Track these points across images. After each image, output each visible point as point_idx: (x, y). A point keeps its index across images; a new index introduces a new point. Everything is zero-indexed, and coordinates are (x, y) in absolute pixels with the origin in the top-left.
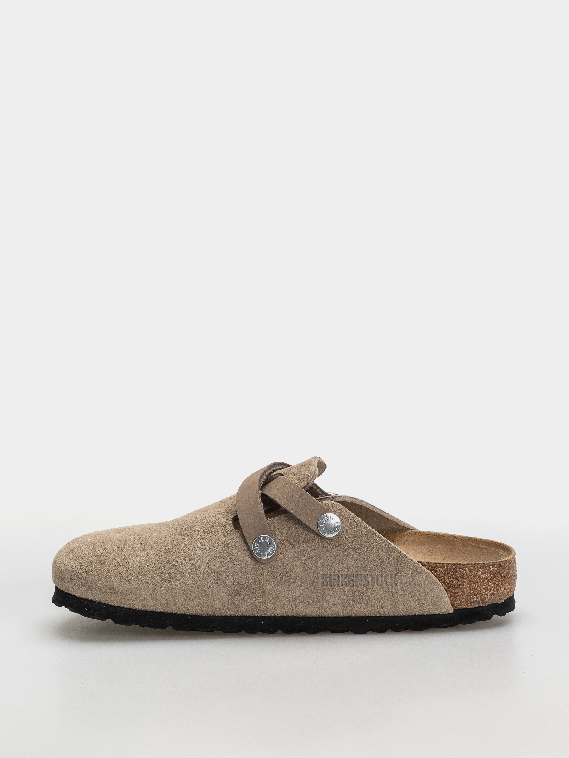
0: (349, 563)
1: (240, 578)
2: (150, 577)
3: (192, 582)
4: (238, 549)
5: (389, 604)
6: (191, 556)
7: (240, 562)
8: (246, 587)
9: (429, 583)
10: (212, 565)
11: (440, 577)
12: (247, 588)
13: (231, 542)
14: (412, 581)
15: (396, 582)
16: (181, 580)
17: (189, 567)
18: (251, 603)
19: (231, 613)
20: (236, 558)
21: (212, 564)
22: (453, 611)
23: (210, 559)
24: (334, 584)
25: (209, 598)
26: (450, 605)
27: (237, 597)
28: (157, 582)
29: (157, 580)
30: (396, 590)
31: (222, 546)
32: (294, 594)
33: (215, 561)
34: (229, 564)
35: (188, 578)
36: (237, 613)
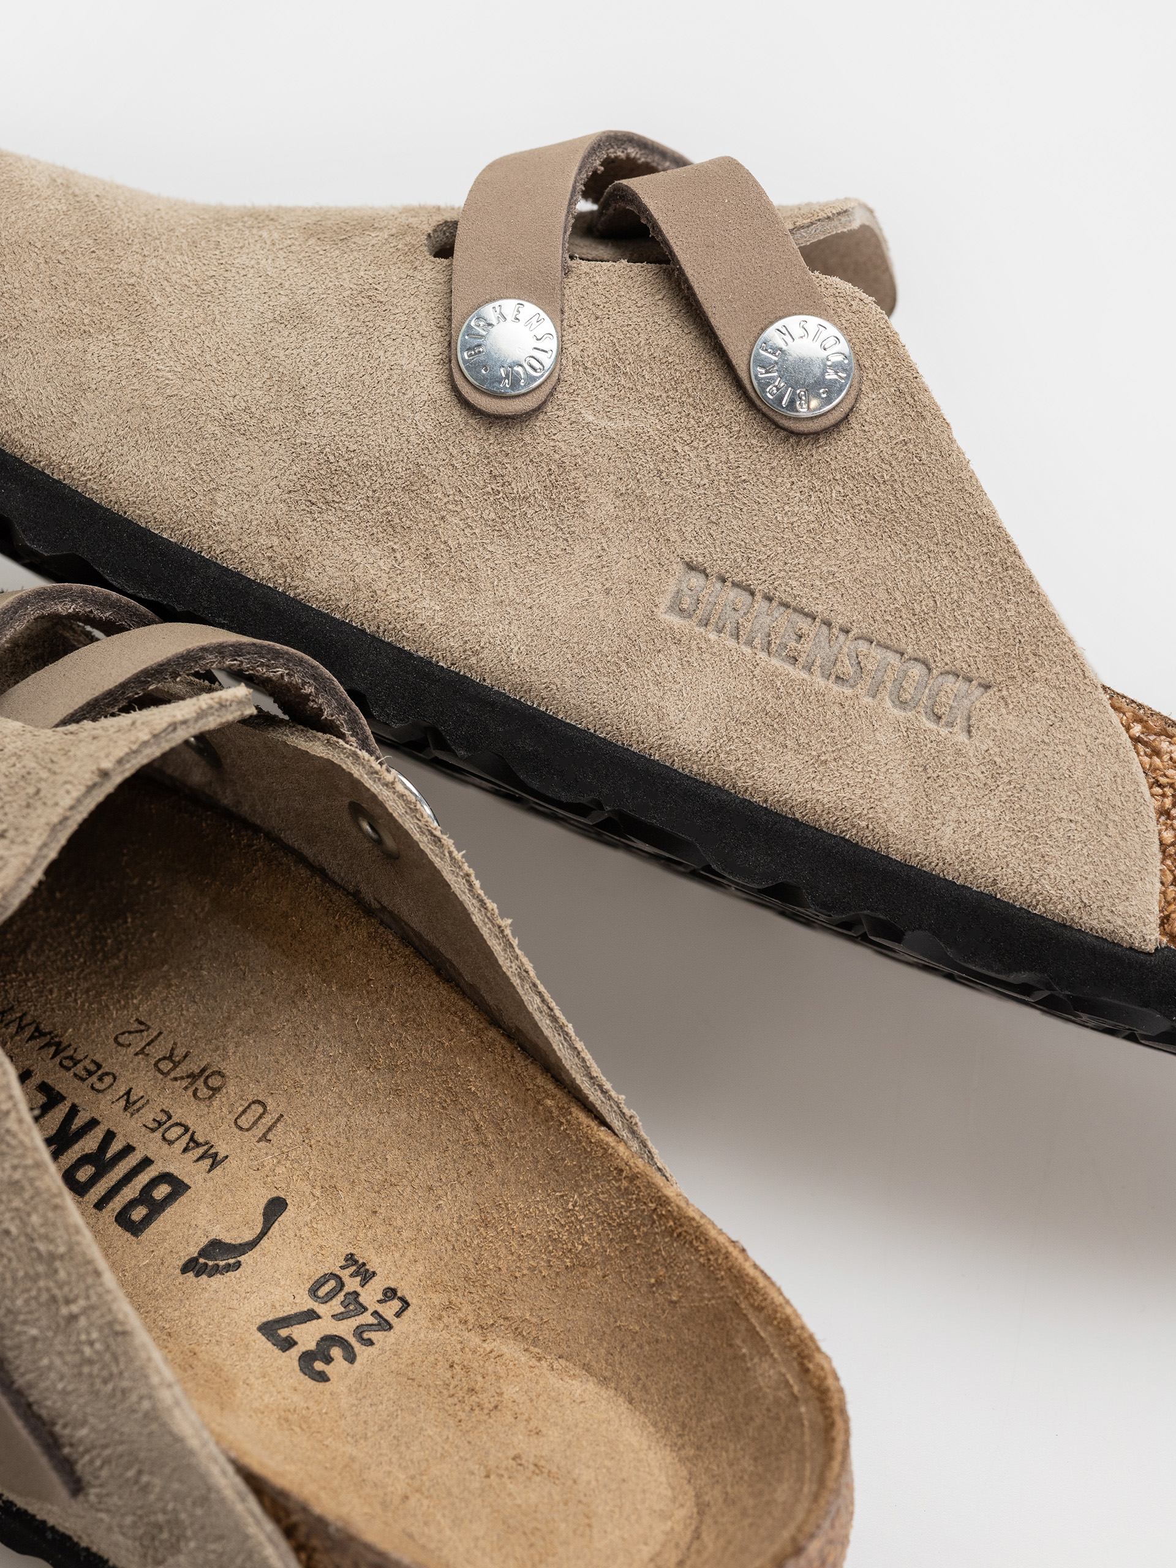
0: (817, 563)
1: (359, 439)
2: (17, 285)
3: (169, 375)
4: (403, 324)
5: (909, 799)
6: (213, 284)
7: (386, 375)
8: (368, 484)
9: (1108, 776)
10: (274, 343)
11: (1160, 786)
12: (370, 493)
13: (389, 287)
14: (1043, 741)
15: (972, 722)
16: (129, 349)
17: (186, 316)
18: (358, 561)
19: (263, 572)
20: (381, 353)
21: (279, 340)
22: (1156, 949)
23: (278, 318)
24: (721, 625)
25: (202, 467)
26: (1154, 919)
27: (314, 507)
28: (32, 314)
29: (36, 307)
30: (958, 752)
31: (349, 292)
32: (546, 595)
33: (294, 333)
34: (344, 366)
35: (159, 354)
36: (289, 579)
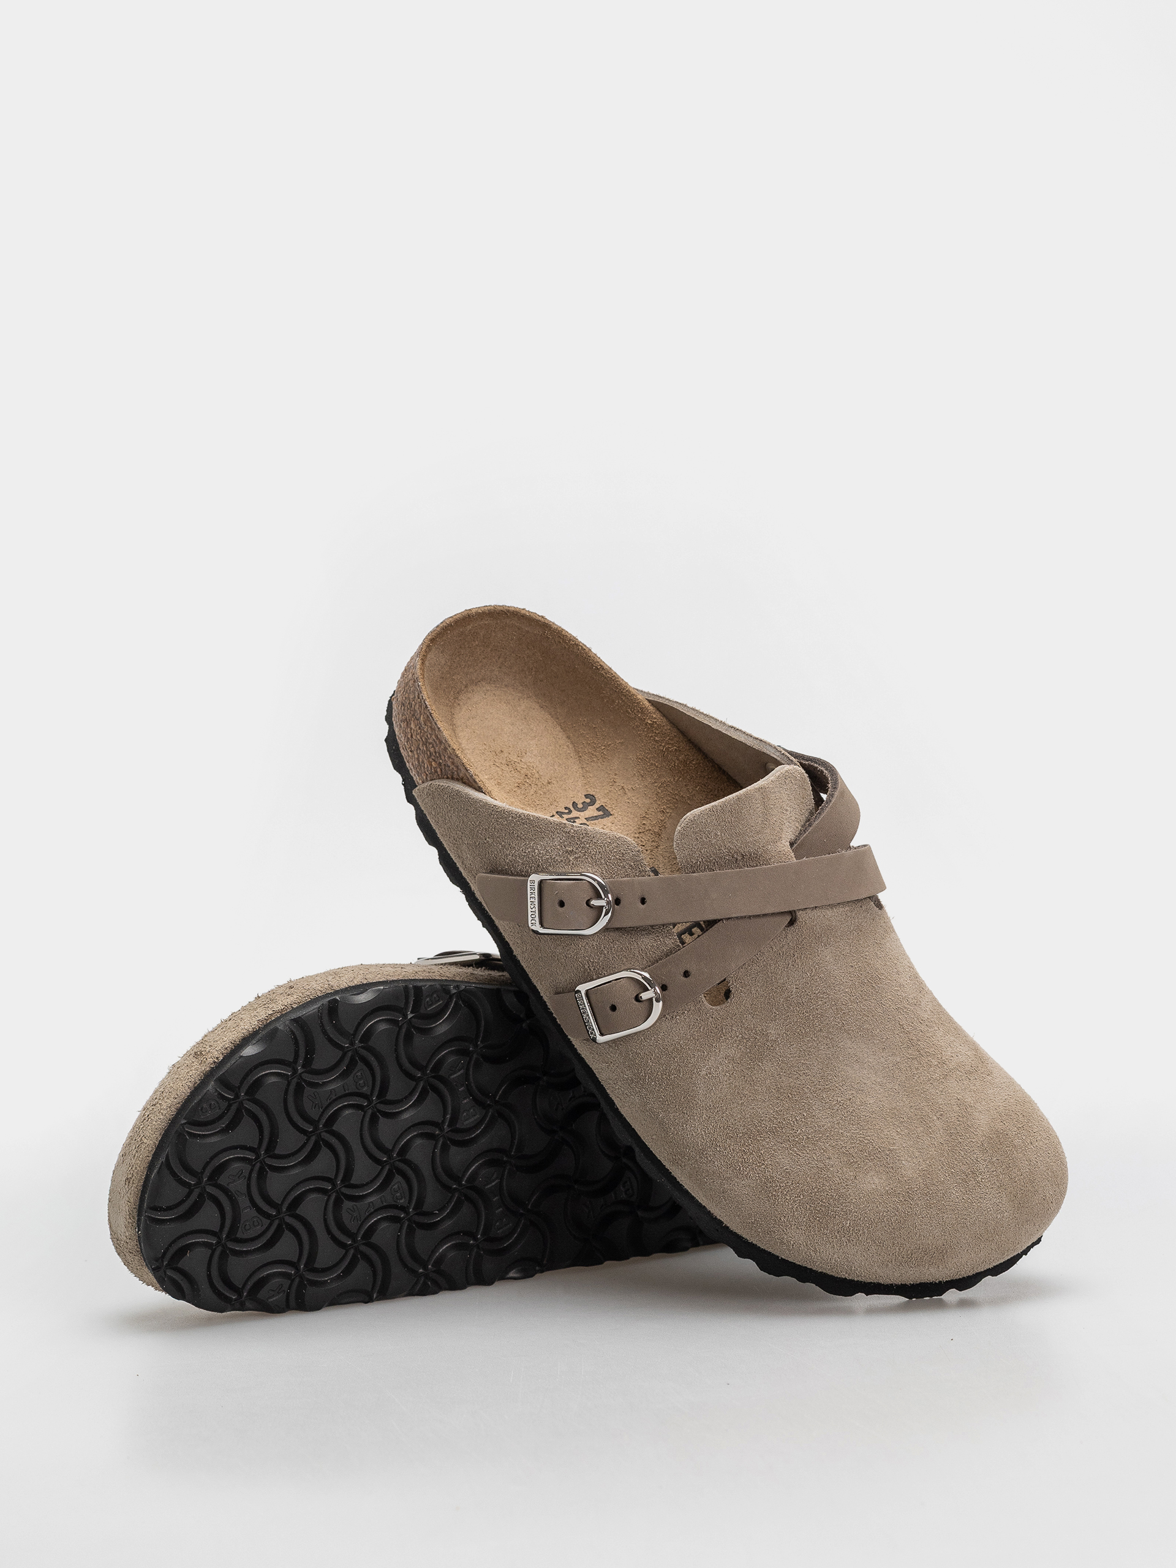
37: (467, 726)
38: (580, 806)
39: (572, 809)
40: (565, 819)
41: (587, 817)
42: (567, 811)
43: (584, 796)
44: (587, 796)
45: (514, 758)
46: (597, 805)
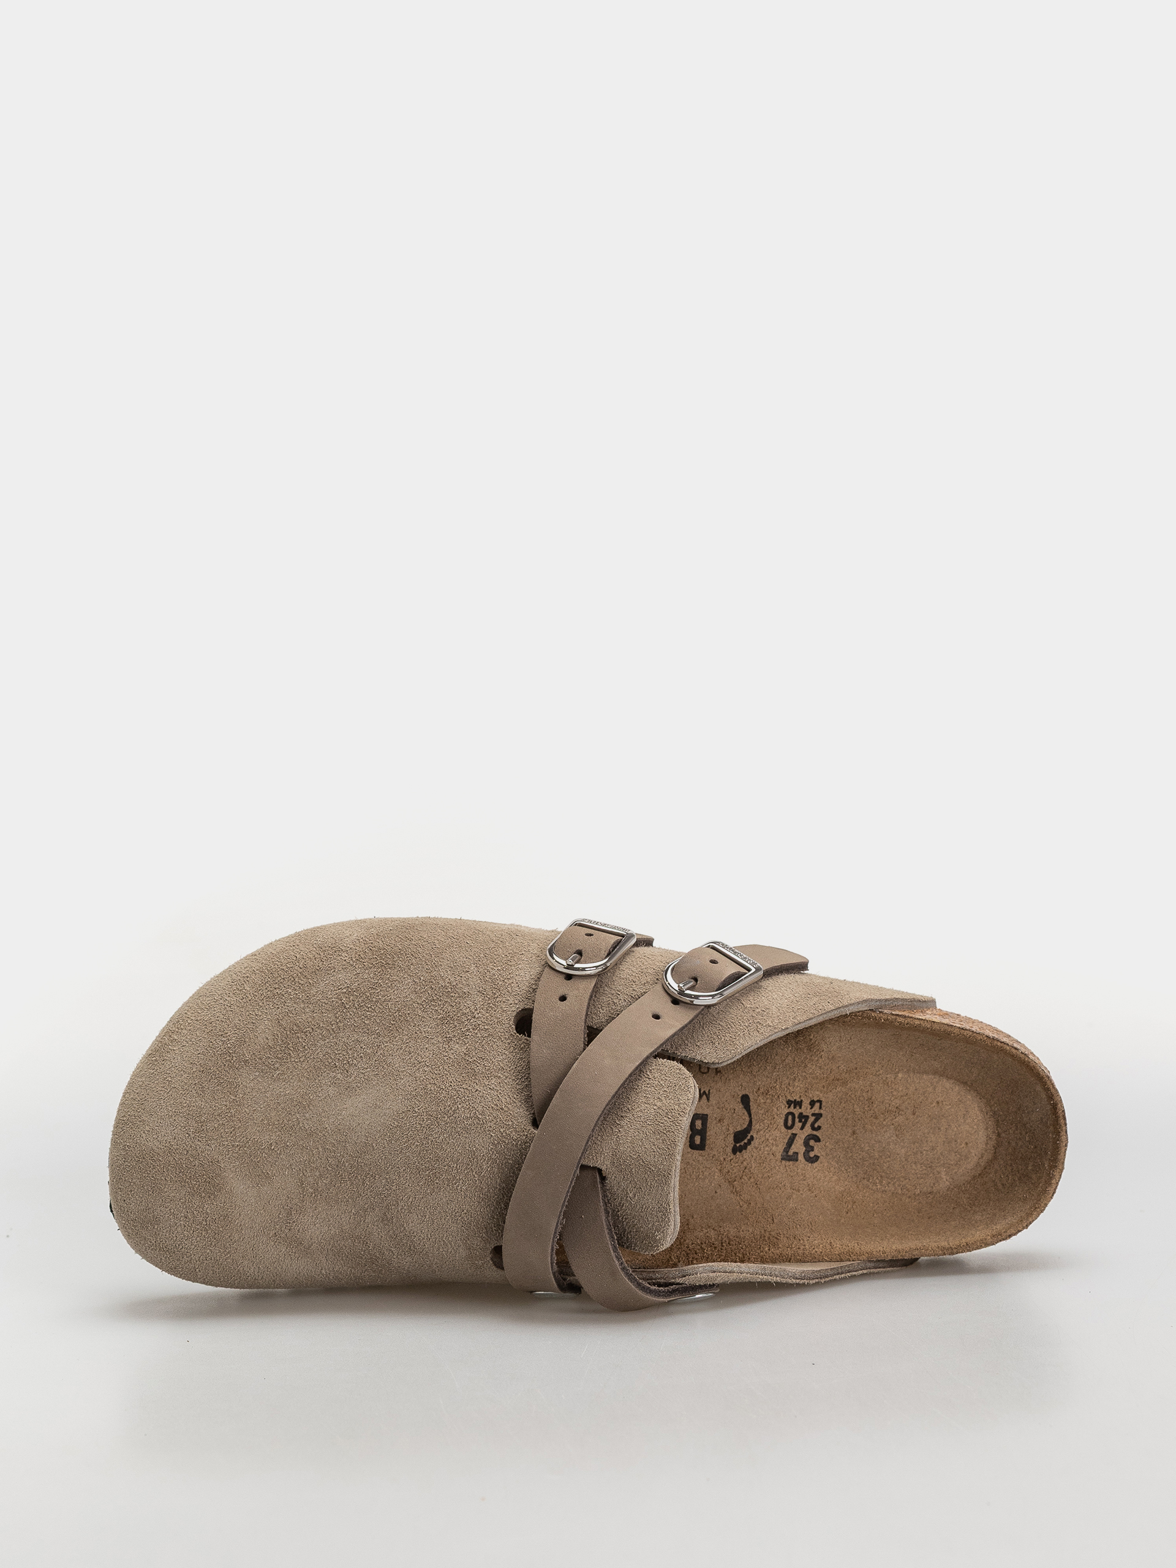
37: (960, 1101)
38: (812, 1143)
39: (815, 1133)
40: (810, 1115)
41: (797, 1138)
42: (816, 1126)
43: (819, 1155)
44: (817, 1158)
45: (900, 1119)
46: (801, 1157)
